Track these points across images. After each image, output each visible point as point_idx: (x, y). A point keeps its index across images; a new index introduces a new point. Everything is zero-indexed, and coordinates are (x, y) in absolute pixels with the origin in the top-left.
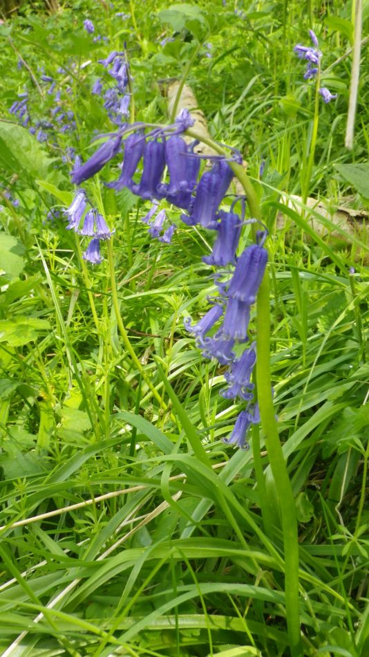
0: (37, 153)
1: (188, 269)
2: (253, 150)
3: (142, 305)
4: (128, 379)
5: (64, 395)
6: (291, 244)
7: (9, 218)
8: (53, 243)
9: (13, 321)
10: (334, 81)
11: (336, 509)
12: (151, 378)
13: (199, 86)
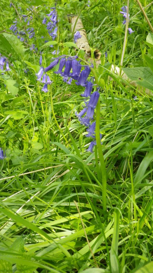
0: (20, 46)
1: (77, 94)
2: (104, 47)
3: (60, 107)
4: (55, 133)
5: (31, 138)
6: (115, 86)
7: (13, 74)
8: (28, 83)
9: (15, 111)
10: (137, 21)
11: (122, 175)
12: (63, 132)
13: (84, 19)
